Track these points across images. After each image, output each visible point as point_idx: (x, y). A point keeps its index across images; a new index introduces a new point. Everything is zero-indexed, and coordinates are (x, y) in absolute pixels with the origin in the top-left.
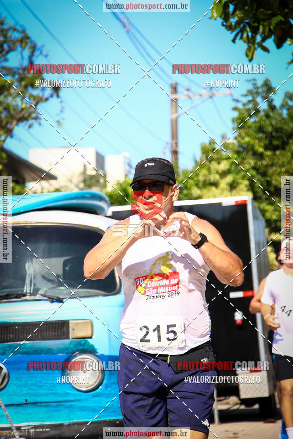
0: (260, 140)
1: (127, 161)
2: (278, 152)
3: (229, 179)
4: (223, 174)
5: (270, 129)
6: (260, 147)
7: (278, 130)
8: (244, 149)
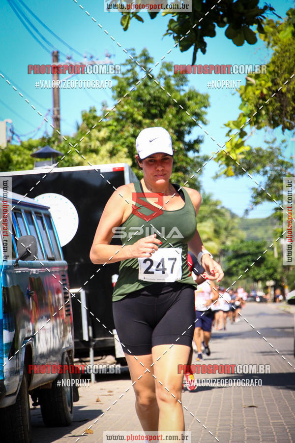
0: (139, 108)
1: (9, 127)
2: (156, 120)
3: (109, 145)
4: (104, 141)
5: (148, 98)
6: (139, 114)
7: (156, 99)
8: (124, 117)
